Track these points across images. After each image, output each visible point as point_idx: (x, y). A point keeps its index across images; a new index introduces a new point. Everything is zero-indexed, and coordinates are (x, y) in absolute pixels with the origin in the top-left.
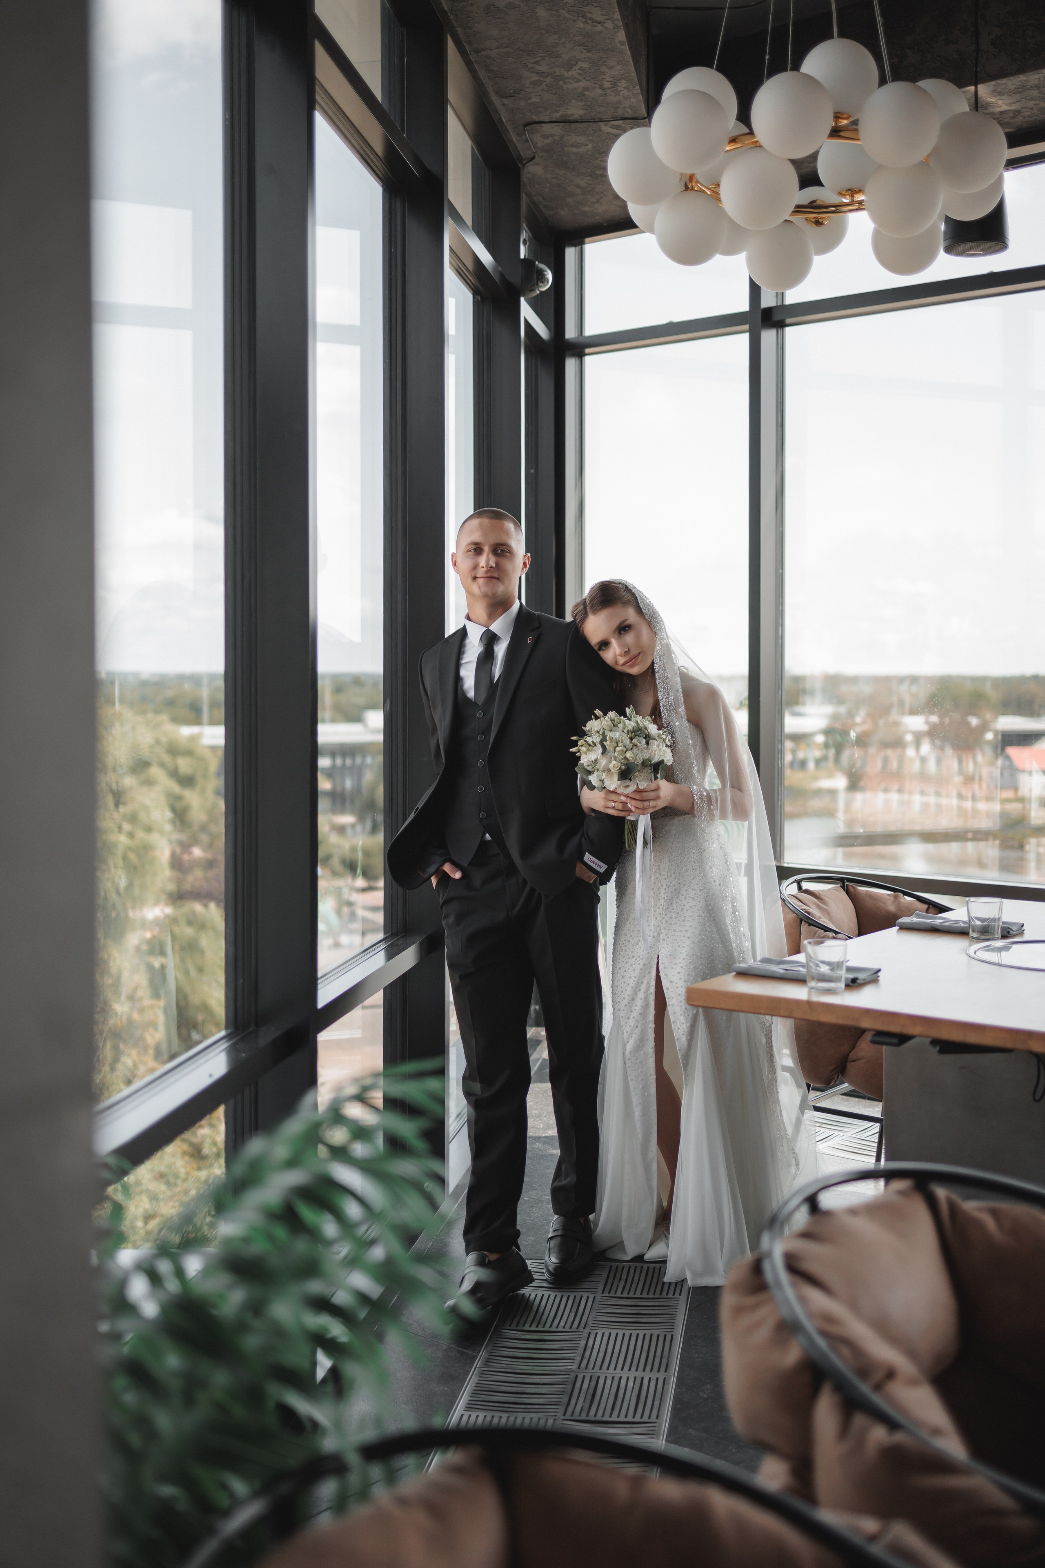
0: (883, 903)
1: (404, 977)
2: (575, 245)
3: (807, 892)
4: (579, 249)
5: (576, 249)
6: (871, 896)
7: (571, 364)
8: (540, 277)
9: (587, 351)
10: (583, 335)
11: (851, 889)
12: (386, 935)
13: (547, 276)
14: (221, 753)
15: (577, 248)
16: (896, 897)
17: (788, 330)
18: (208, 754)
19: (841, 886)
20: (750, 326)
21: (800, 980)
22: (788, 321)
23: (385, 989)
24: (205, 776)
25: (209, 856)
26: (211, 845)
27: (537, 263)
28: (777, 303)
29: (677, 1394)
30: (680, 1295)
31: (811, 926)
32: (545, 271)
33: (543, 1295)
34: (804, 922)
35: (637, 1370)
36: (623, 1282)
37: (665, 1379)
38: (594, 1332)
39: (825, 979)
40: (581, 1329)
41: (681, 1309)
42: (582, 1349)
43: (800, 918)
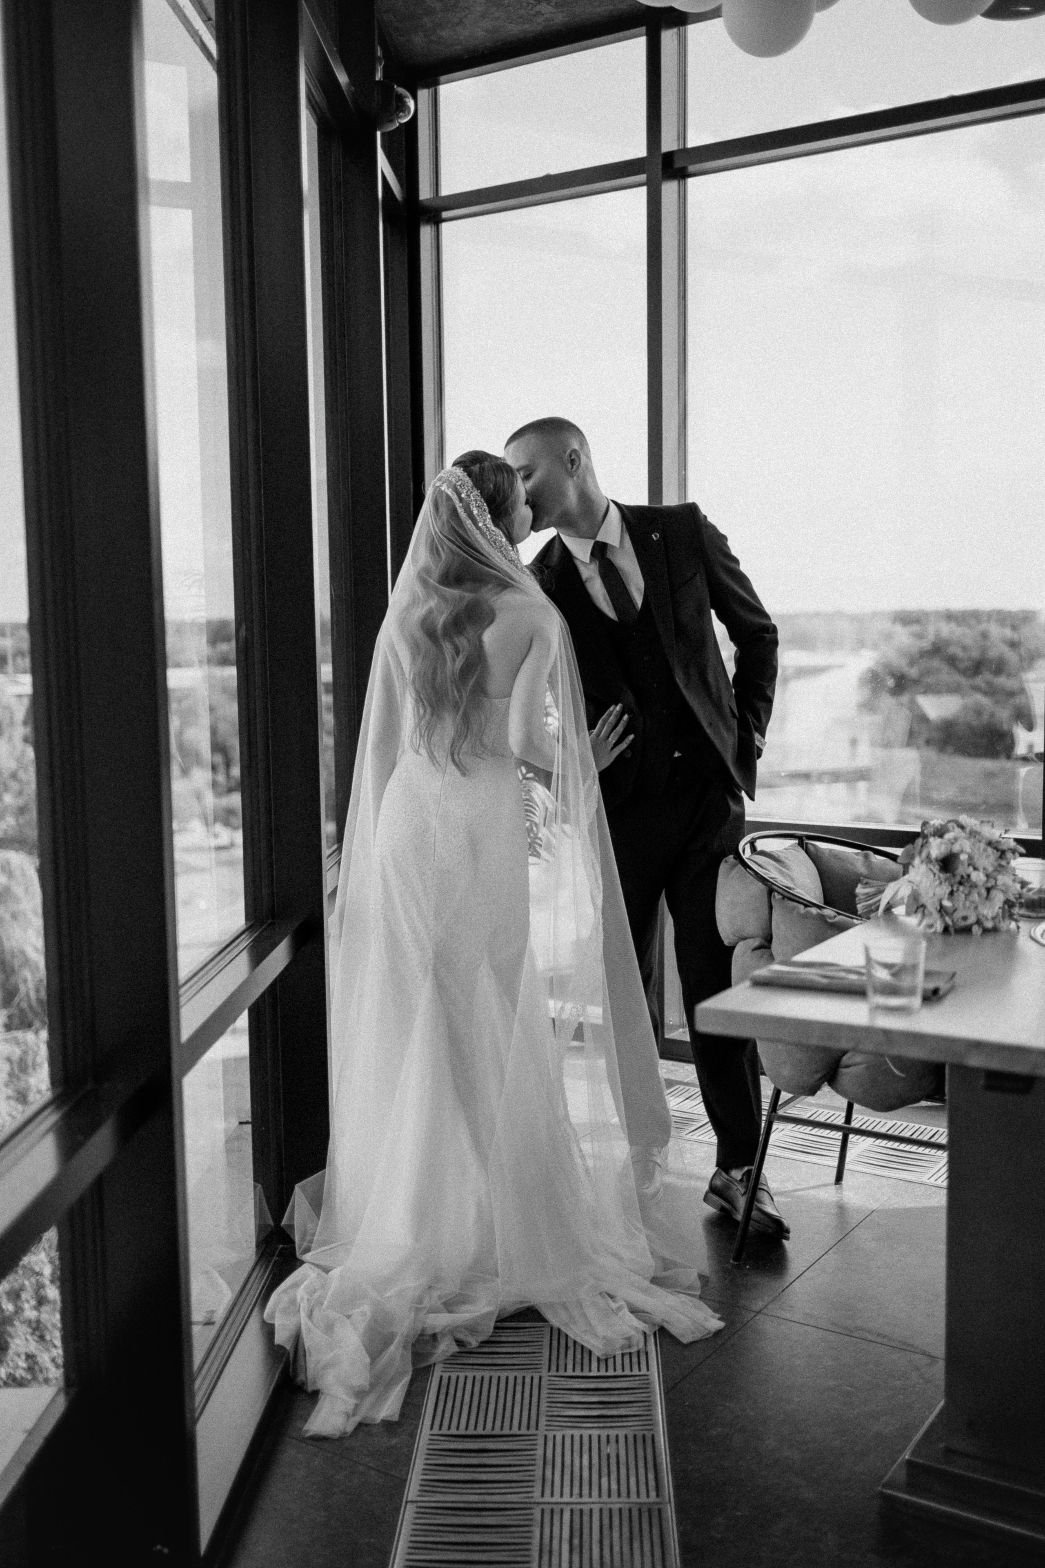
0: (852, 864)
2: (427, 86)
3: (763, 853)
4: (433, 92)
5: (429, 90)
6: (836, 856)
7: (426, 233)
8: (400, 104)
9: (445, 214)
10: (439, 194)
11: (811, 848)
12: (250, 925)
13: (409, 104)
14: (26, 702)
15: (431, 89)
16: (866, 857)
17: (691, 182)
18: (13, 701)
19: (799, 845)
20: (647, 177)
22: (691, 168)
23: (249, 1011)
24: (12, 724)
25: (21, 802)
26: (20, 793)
27: (396, 87)
28: (679, 146)
29: (682, 1534)
30: (648, 1370)
31: (786, 899)
32: (406, 97)
33: (474, 1378)
34: (776, 894)
35: (619, 1495)
36: (571, 1352)
37: (660, 1511)
38: (550, 1435)
39: (891, 990)
40: (532, 1431)
41: (654, 1392)
42: (540, 1463)
43: (771, 888)
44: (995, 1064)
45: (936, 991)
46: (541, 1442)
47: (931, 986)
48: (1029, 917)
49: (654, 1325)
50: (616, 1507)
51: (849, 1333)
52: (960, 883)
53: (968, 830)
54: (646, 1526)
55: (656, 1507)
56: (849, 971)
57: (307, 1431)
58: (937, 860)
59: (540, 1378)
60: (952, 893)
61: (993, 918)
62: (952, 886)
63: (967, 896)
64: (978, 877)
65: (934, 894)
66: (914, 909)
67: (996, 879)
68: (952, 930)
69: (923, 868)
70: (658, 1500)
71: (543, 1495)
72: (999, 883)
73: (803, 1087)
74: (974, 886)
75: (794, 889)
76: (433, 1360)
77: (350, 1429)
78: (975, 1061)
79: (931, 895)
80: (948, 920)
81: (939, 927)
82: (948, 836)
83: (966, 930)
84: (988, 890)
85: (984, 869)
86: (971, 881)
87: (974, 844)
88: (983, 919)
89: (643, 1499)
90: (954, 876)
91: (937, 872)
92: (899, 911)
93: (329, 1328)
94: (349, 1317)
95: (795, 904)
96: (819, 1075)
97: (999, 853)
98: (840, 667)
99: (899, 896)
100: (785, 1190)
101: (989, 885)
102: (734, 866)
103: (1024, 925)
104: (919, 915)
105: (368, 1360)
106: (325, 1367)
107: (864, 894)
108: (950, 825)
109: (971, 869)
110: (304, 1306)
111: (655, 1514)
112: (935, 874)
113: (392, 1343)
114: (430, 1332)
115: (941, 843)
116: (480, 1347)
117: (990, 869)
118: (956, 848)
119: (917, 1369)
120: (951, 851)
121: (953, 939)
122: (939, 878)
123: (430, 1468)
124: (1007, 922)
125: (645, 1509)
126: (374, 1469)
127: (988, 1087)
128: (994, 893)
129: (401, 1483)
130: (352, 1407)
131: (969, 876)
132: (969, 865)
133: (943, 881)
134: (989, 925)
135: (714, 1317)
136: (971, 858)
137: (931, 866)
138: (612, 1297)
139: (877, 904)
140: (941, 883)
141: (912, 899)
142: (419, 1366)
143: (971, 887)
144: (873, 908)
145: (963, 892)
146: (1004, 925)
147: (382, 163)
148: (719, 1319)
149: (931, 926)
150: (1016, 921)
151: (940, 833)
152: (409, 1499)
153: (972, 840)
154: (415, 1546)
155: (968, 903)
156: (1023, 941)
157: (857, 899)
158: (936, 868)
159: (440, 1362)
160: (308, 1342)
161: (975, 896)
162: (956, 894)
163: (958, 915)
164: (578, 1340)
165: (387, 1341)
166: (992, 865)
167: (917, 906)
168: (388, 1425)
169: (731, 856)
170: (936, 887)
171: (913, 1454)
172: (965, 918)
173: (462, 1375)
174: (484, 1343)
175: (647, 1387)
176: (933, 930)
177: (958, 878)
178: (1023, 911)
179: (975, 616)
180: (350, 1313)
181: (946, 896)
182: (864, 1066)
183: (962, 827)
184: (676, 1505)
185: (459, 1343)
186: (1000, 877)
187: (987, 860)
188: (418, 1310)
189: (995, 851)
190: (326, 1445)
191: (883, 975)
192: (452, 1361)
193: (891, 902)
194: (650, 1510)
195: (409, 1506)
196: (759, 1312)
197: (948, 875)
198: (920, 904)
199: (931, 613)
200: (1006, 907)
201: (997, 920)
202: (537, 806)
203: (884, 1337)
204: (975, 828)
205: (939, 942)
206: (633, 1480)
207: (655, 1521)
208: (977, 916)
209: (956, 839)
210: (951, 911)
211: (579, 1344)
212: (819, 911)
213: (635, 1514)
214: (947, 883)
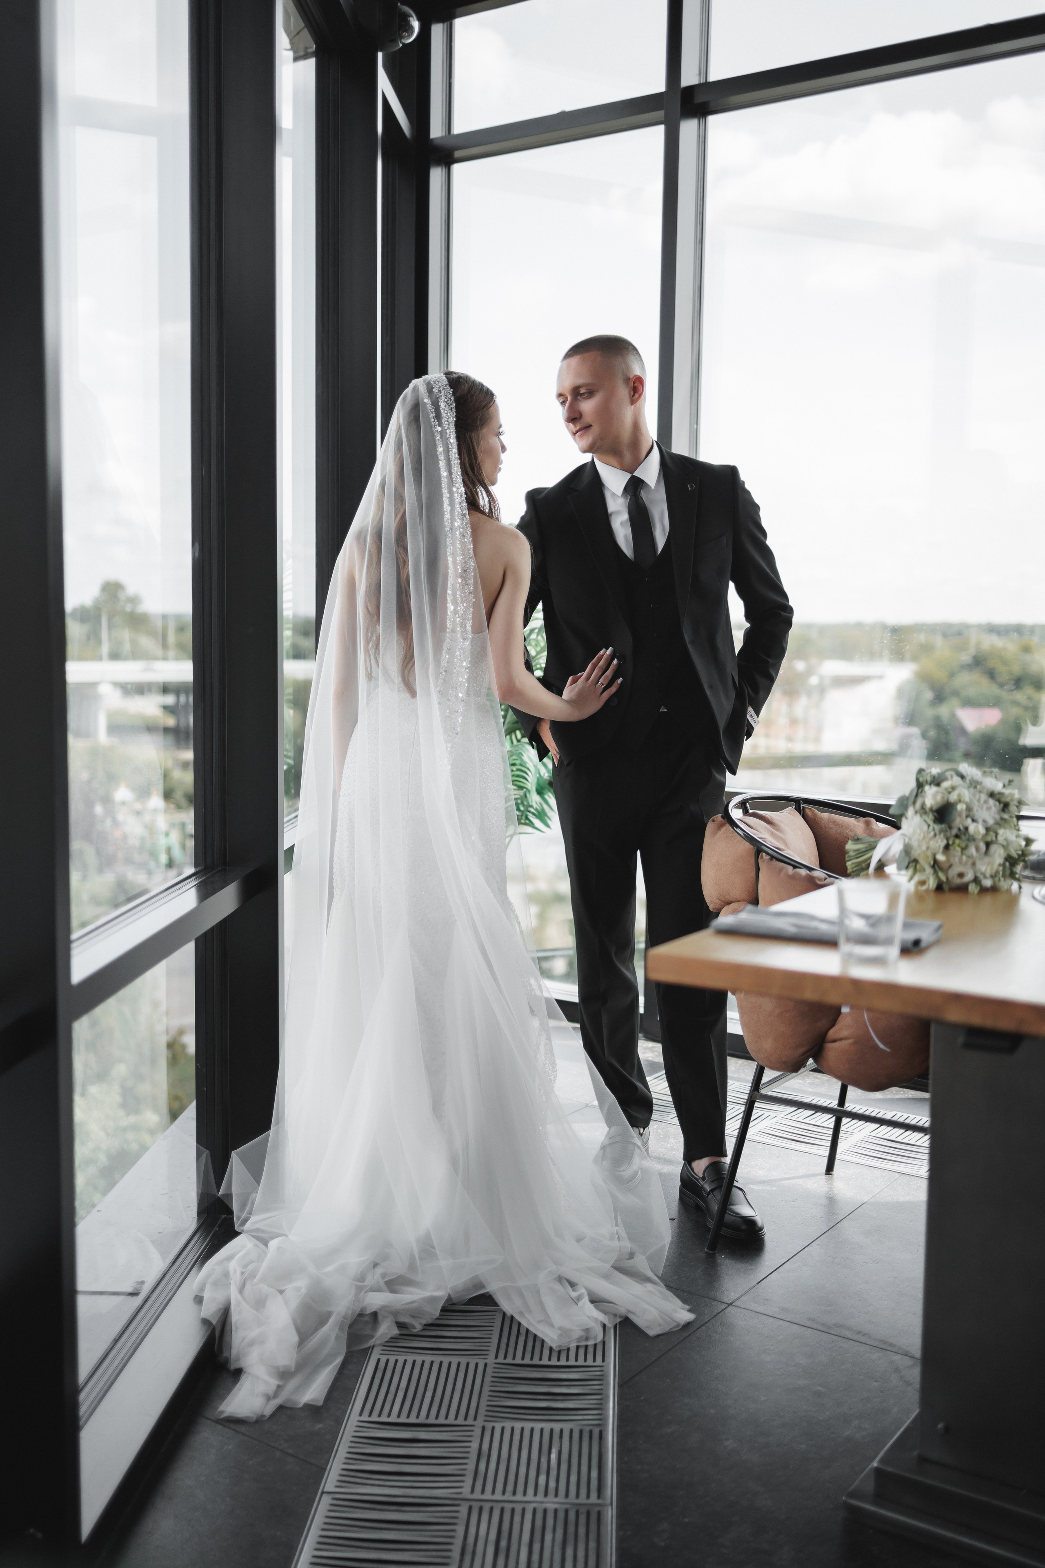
0: (852, 830)
1: (223, 924)
2: (443, 21)
3: (755, 815)
4: (447, 25)
5: (443, 26)
6: (835, 823)
7: (436, 175)
8: (403, 23)
9: (456, 156)
10: (452, 133)
11: (809, 813)
12: (198, 869)
13: (412, 24)
15: (446, 24)
16: (868, 824)
17: (711, 119)
19: (795, 809)
20: (665, 113)
21: (828, 942)
22: (712, 106)
23: (197, 941)
27: (399, 4)
28: (700, 80)
29: (620, 1540)
30: (603, 1361)
31: (774, 860)
32: (411, 16)
33: (414, 1362)
34: (764, 854)
35: (556, 1495)
36: (522, 1339)
37: (599, 1513)
38: (489, 1425)
39: (865, 940)
40: (470, 1421)
41: (608, 1384)
42: (473, 1456)
43: (758, 848)
44: (976, 1019)
45: (917, 943)
46: (478, 1432)
47: (911, 936)
48: (1034, 879)
49: (615, 1315)
50: (551, 1507)
51: (826, 1330)
52: (957, 836)
53: (968, 781)
54: (582, 1531)
55: (596, 1509)
56: (823, 921)
57: (222, 1412)
58: (931, 810)
59: (486, 1365)
60: (947, 847)
61: (992, 877)
62: (948, 839)
63: (964, 849)
64: (976, 829)
65: (928, 848)
66: (906, 863)
67: (997, 834)
68: (946, 887)
69: (917, 819)
70: (599, 1501)
71: (472, 1491)
72: (1000, 838)
73: (785, 1063)
74: (971, 839)
75: (783, 850)
76: (371, 1343)
77: (268, 1411)
78: (954, 1015)
79: (924, 848)
80: (943, 877)
81: (932, 883)
82: (946, 784)
83: (962, 889)
84: (988, 845)
85: (984, 821)
86: (969, 834)
87: (974, 795)
88: (981, 877)
89: (583, 1499)
90: (950, 828)
91: (931, 823)
92: (890, 869)
93: (260, 1303)
94: (281, 1292)
95: (782, 864)
96: (802, 1050)
97: (1002, 805)
98: (881, 677)
99: (891, 853)
100: (772, 1178)
101: (989, 839)
102: (721, 826)
103: (1026, 887)
104: (910, 871)
105: (295, 1338)
106: (252, 1344)
107: (855, 851)
108: (948, 774)
109: (969, 820)
110: (236, 1279)
111: (594, 1518)
112: (929, 826)
113: (327, 1320)
114: (368, 1311)
115: (937, 793)
116: (423, 1330)
117: (991, 822)
118: (953, 797)
119: (897, 1370)
120: (948, 799)
121: (948, 897)
122: (934, 829)
123: (356, 1456)
124: (1009, 881)
125: (583, 1510)
126: (293, 1456)
127: (967, 1046)
128: (993, 848)
129: (320, 1472)
130: (274, 1388)
131: (966, 829)
132: (967, 817)
133: (938, 833)
134: (988, 883)
135: (683, 1309)
136: (969, 809)
137: (925, 817)
138: (572, 1285)
139: (869, 861)
140: (935, 835)
141: (903, 854)
142: (354, 1349)
143: (969, 840)
144: (864, 865)
145: (959, 846)
146: (1004, 884)
147: (384, 85)
148: (689, 1311)
149: (923, 883)
150: (1018, 880)
151: (937, 781)
152: (326, 1490)
153: (972, 790)
154: (324, 1542)
155: (964, 858)
156: (1026, 903)
157: (847, 856)
158: (930, 818)
159: (379, 1345)
160: (235, 1317)
161: (972, 850)
162: (951, 848)
163: (953, 872)
164: (531, 1329)
165: (323, 1320)
166: (994, 818)
167: (910, 862)
168: (312, 1410)
169: (720, 815)
170: (930, 839)
171: (882, 1461)
172: (961, 875)
173: (401, 1359)
174: (428, 1326)
175: (602, 1378)
176: (924, 888)
177: (954, 831)
178: (1027, 873)
179: (1019, 629)
180: (282, 1288)
181: (941, 850)
182: (850, 1041)
183: (962, 777)
184: (617, 1508)
185: (400, 1325)
186: (1001, 832)
187: (988, 813)
188: (359, 1289)
189: (997, 803)
190: (243, 1429)
191: (858, 925)
192: (391, 1344)
193: (883, 860)
194: (588, 1514)
195: (325, 1496)
196: (731, 1304)
197: (943, 826)
198: (913, 858)
199: (974, 626)
200: (1007, 864)
201: (997, 879)
202: (528, 769)
203: (865, 1335)
204: (976, 778)
205: (931, 900)
206: (573, 1479)
207: (593, 1527)
208: (975, 873)
209: (953, 788)
210: (947, 865)
211: (532, 1332)
212: (808, 872)
213: (572, 1516)
214: (942, 835)
